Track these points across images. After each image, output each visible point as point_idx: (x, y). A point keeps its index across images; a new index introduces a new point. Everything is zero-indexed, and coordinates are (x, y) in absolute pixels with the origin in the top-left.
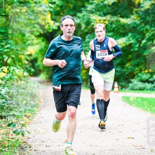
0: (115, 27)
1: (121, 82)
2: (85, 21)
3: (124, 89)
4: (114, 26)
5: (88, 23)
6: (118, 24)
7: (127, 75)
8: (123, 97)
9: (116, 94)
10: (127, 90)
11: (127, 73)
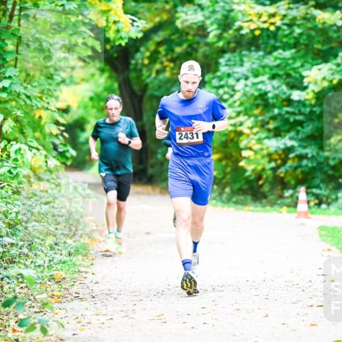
0: (301, 34)
1: (318, 187)
2: (219, 16)
3: (324, 206)
4: (298, 31)
5: (226, 23)
6: (309, 25)
7: (334, 168)
8: (321, 228)
9: (302, 220)
10: (333, 208)
11: (332, 163)
